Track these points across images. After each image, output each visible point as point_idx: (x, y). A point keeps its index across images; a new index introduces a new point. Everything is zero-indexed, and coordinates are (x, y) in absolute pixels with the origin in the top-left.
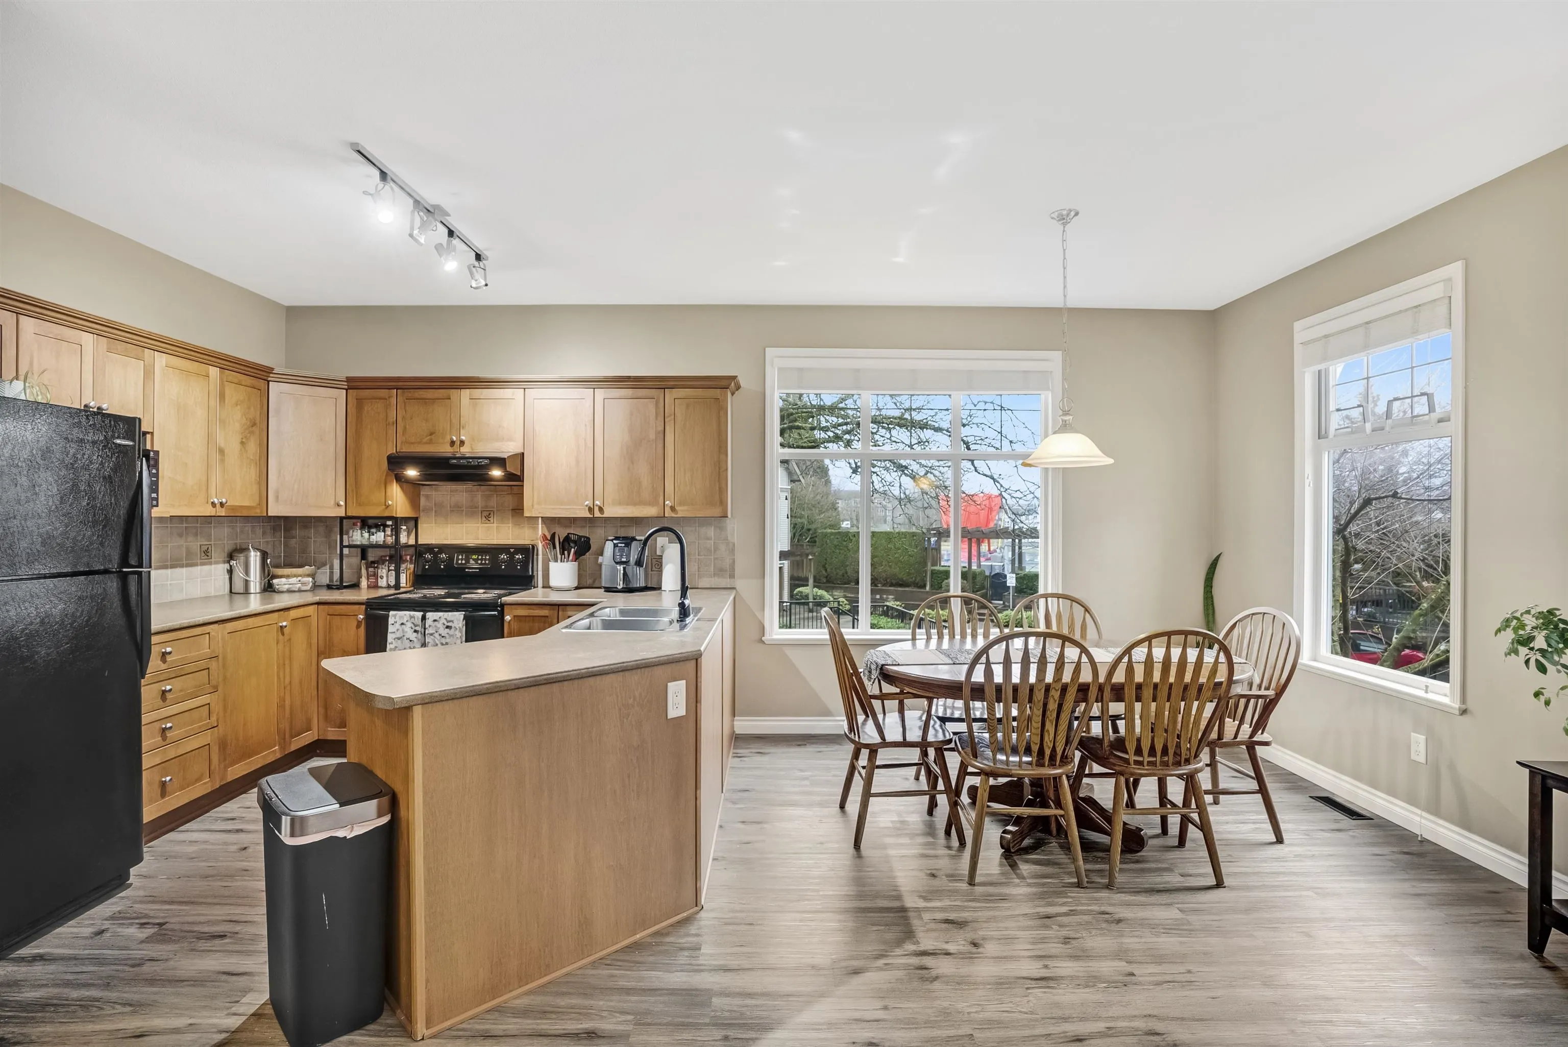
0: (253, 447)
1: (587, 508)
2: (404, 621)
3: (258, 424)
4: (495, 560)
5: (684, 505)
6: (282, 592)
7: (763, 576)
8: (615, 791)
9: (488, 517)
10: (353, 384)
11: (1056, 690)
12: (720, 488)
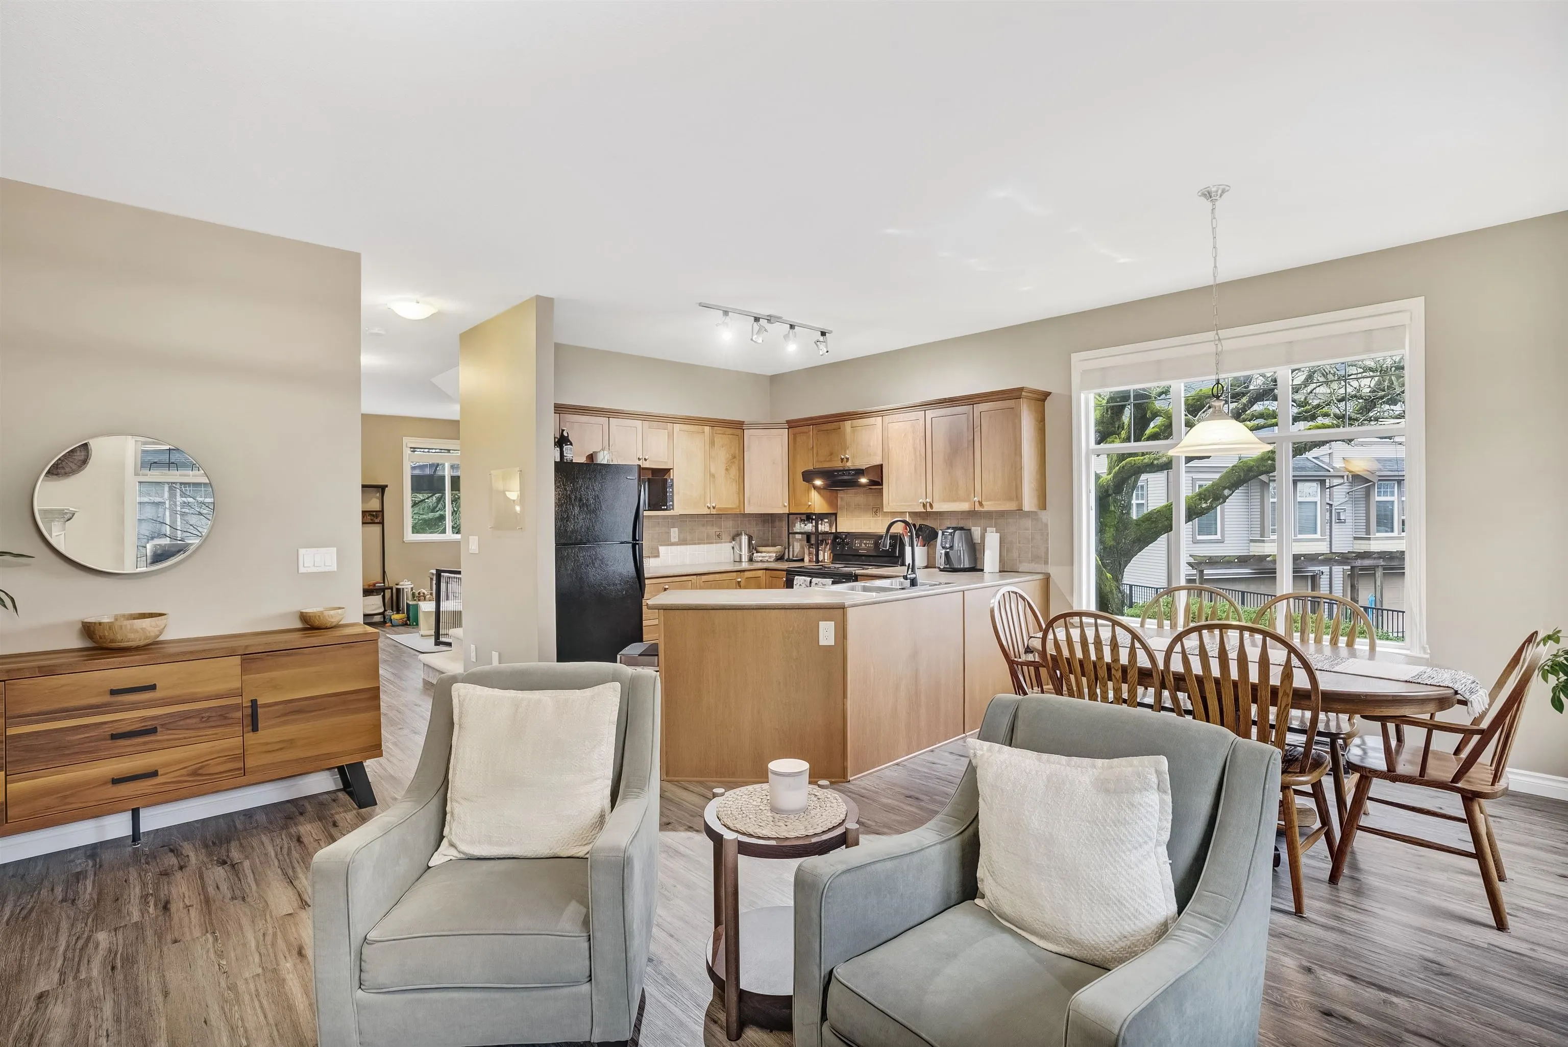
0: (734, 471)
1: (922, 504)
2: (801, 583)
3: (737, 457)
4: (877, 545)
5: (989, 501)
6: (758, 562)
7: (1072, 565)
8: (780, 683)
9: (876, 512)
10: (792, 425)
11: (1117, 670)
12: (1016, 485)
